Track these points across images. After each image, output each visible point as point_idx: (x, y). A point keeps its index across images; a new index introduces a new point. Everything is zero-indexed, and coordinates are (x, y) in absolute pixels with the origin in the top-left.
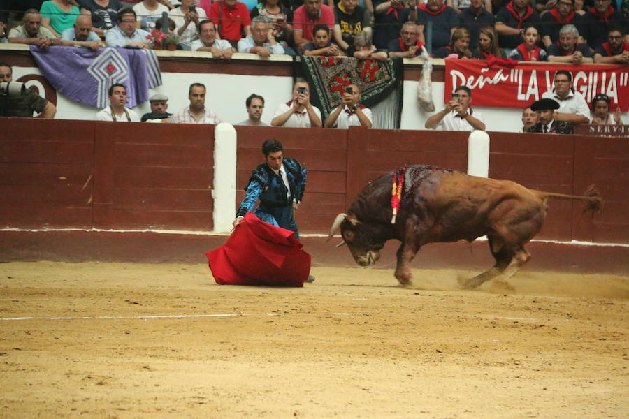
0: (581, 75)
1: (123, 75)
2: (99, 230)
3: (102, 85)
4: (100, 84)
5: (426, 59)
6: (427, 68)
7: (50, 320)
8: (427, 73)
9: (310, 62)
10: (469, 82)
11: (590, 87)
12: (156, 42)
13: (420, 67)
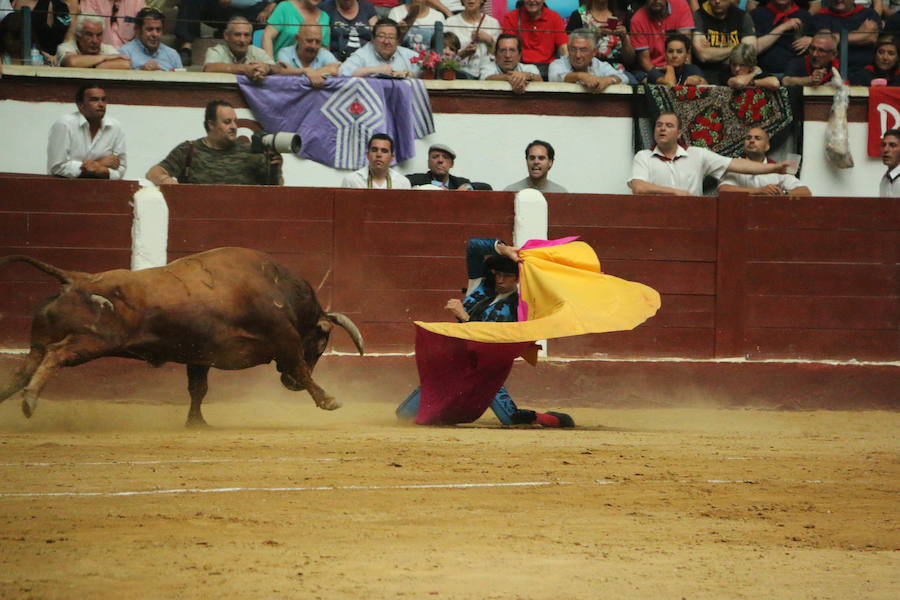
1: (375, 117)
2: (341, 354)
3: (343, 134)
4: (340, 132)
5: (838, 88)
6: (840, 101)
7: (269, 492)
8: (840, 108)
9: (660, 94)
12: (425, 68)
13: (829, 100)
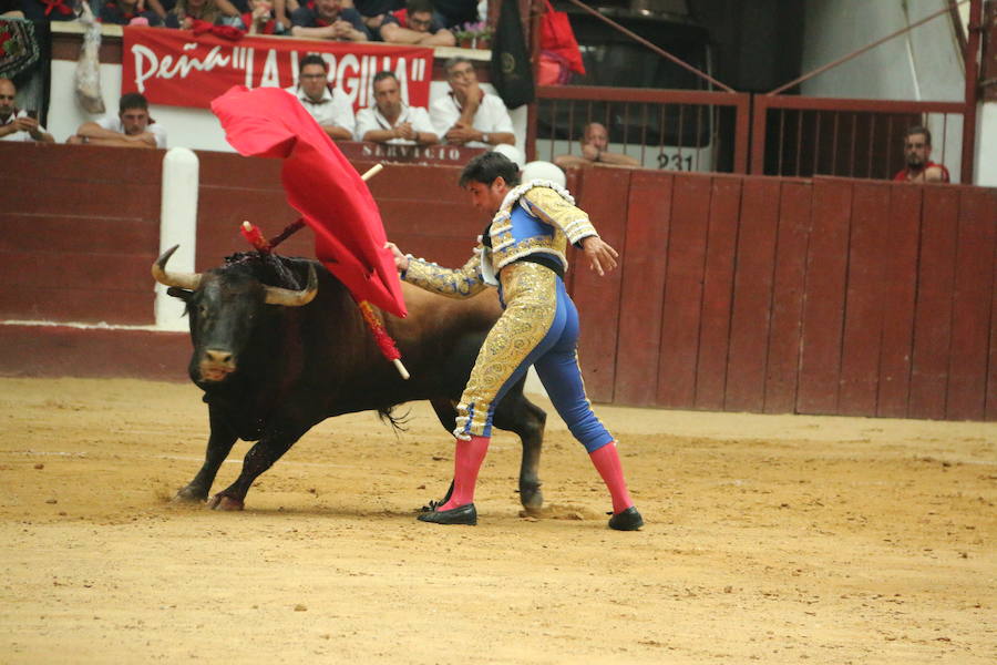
0: (350, 60)
5: (89, 25)
6: (92, 40)
8: (92, 48)
10: (163, 68)
11: (364, 81)
13: (79, 39)
